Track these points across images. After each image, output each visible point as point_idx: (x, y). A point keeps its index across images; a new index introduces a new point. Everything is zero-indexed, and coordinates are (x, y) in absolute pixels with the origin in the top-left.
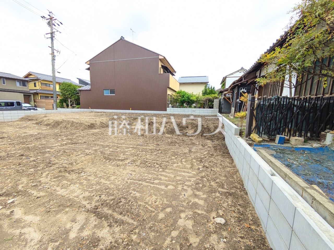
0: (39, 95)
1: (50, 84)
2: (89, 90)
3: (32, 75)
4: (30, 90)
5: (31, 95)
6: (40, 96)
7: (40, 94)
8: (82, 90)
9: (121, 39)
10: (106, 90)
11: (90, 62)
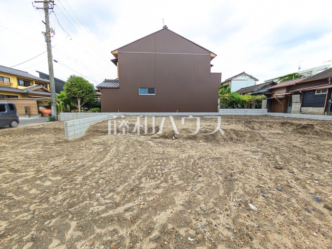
2: (116, 88)
8: (104, 88)
9: (166, 28)
10: (142, 89)
11: (118, 51)
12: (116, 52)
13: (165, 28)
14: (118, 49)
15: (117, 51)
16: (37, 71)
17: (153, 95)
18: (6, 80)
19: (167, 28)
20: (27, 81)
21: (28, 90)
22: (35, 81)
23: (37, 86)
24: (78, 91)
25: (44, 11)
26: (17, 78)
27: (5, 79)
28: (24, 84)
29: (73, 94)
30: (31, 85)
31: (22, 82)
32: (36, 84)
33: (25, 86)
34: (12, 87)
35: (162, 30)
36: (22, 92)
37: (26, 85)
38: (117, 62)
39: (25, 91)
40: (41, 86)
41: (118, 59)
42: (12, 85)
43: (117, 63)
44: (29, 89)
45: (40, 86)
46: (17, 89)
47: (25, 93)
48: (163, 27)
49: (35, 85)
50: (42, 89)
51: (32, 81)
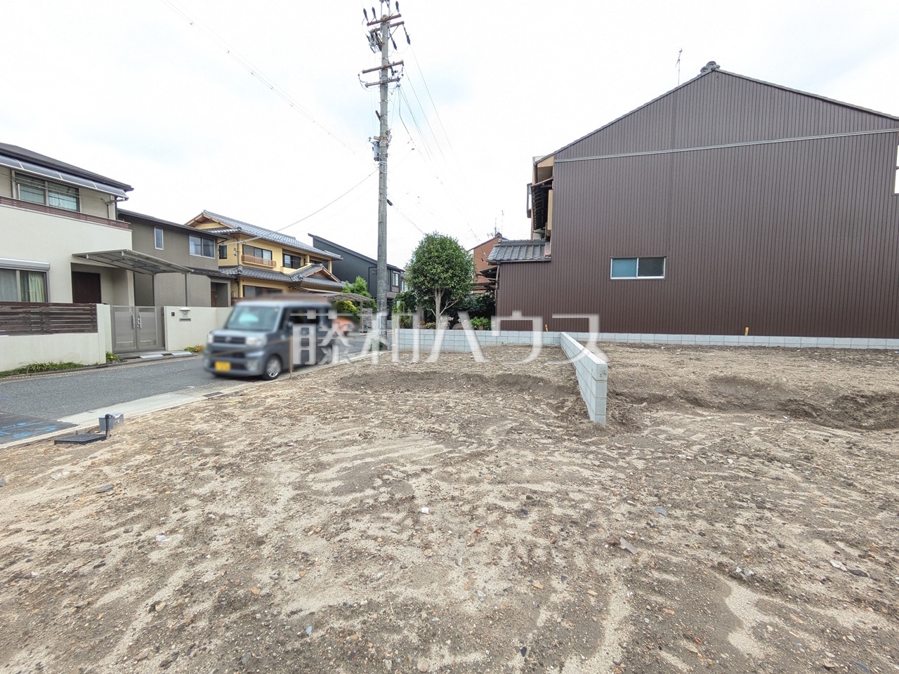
0: (242, 284)
1: (262, 250)
2: (545, 262)
3: (214, 222)
4: (220, 267)
5: (226, 284)
6: (244, 286)
7: (243, 281)
8: (510, 263)
9: (713, 70)
10: (622, 261)
11: (555, 158)
12: (549, 163)
13: (711, 70)
14: (555, 155)
15: (553, 157)
16: (309, 235)
17: (658, 280)
18: (266, 256)
19: (719, 67)
20: (295, 256)
21: (301, 276)
22: (310, 257)
23: (313, 266)
24: (443, 272)
25: (379, 89)
26: (284, 250)
27: (265, 253)
28: (292, 262)
29: (429, 282)
30: (302, 264)
31: (288, 260)
32: (311, 261)
33: (292, 267)
34: (275, 270)
35: (701, 77)
36: (288, 280)
37: (294, 266)
38: (551, 188)
39: (296, 279)
40: (321, 267)
41: (553, 180)
42: (275, 266)
43: (550, 191)
44: (301, 273)
45: (319, 266)
46: (281, 273)
47: (295, 283)
48: (704, 69)
49: (309, 264)
50: (322, 272)
51: (305, 255)
